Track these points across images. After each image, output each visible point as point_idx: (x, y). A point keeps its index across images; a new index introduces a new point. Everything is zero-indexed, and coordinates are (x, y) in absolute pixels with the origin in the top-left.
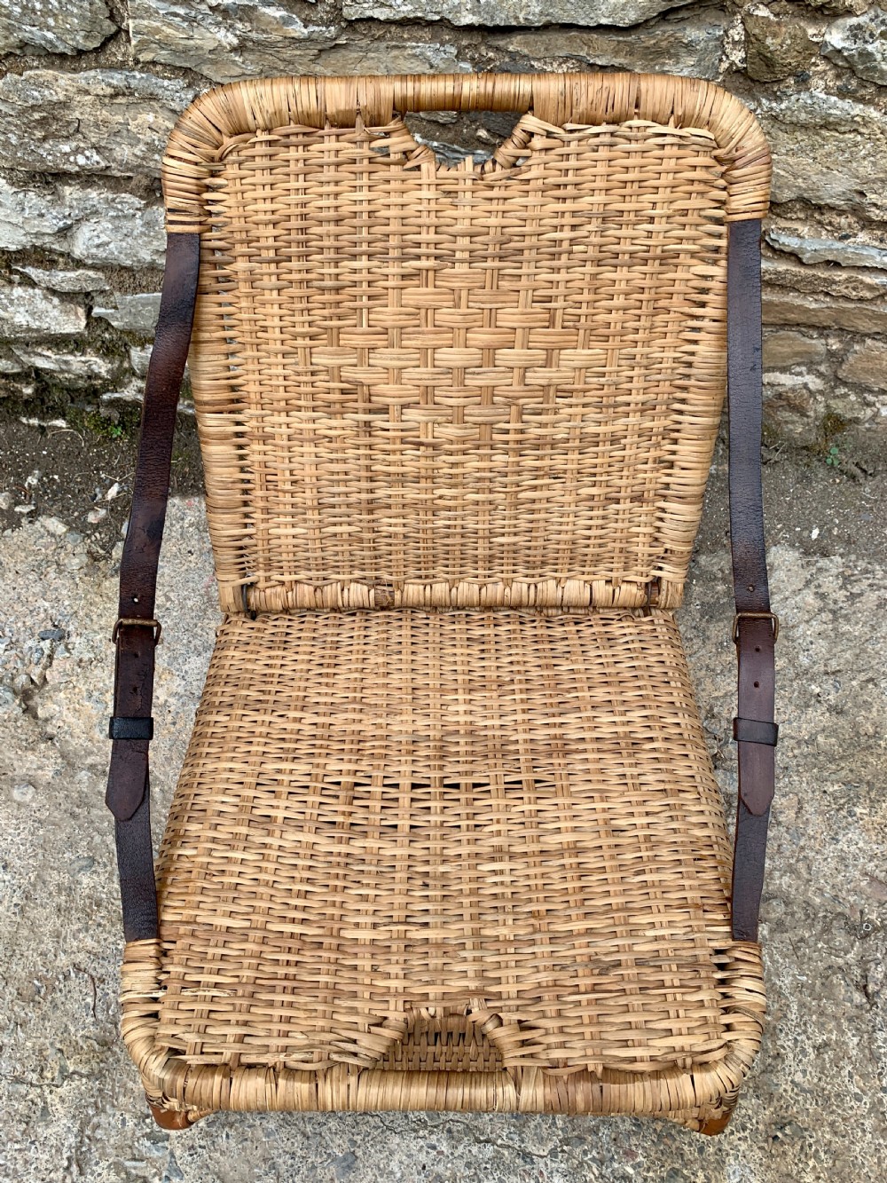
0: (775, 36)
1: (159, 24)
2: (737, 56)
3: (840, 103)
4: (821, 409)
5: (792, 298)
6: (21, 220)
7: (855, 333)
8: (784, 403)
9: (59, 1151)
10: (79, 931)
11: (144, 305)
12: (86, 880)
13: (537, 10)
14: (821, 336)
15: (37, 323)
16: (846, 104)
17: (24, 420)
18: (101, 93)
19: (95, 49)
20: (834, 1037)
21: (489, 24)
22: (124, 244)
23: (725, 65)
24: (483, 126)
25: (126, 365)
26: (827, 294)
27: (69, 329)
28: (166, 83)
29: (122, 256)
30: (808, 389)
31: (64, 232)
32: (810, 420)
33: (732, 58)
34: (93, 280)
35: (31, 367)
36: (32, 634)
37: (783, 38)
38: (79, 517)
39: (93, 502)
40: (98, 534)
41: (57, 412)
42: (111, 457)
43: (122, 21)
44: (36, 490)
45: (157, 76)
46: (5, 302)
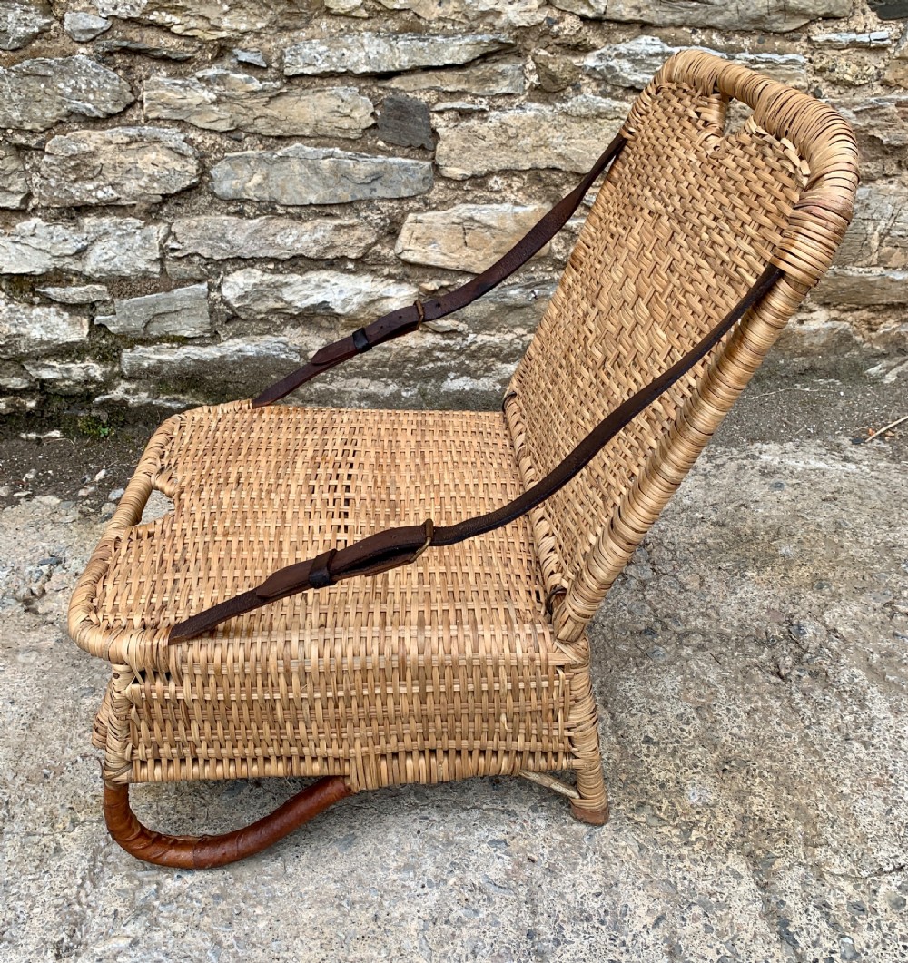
0: (553, 63)
1: (164, 91)
2: (534, 78)
3: (604, 100)
6: (49, 245)
9: (73, 873)
10: (84, 732)
11: (137, 307)
12: (88, 701)
13: (406, 59)
15: (49, 335)
16: (608, 100)
17: (24, 436)
18: (120, 141)
19: (119, 113)
20: (759, 704)
21: (377, 70)
22: (125, 257)
23: (528, 85)
24: (380, 139)
25: (117, 369)
27: (75, 338)
28: (166, 130)
29: (124, 267)
31: (80, 253)
33: (531, 80)
34: (98, 292)
35: (37, 380)
36: (32, 564)
37: (558, 64)
38: (71, 494)
39: (83, 484)
40: (88, 501)
41: (54, 423)
42: (98, 453)
43: (139, 93)
44: (33, 482)
45: (160, 127)
46: (26, 320)
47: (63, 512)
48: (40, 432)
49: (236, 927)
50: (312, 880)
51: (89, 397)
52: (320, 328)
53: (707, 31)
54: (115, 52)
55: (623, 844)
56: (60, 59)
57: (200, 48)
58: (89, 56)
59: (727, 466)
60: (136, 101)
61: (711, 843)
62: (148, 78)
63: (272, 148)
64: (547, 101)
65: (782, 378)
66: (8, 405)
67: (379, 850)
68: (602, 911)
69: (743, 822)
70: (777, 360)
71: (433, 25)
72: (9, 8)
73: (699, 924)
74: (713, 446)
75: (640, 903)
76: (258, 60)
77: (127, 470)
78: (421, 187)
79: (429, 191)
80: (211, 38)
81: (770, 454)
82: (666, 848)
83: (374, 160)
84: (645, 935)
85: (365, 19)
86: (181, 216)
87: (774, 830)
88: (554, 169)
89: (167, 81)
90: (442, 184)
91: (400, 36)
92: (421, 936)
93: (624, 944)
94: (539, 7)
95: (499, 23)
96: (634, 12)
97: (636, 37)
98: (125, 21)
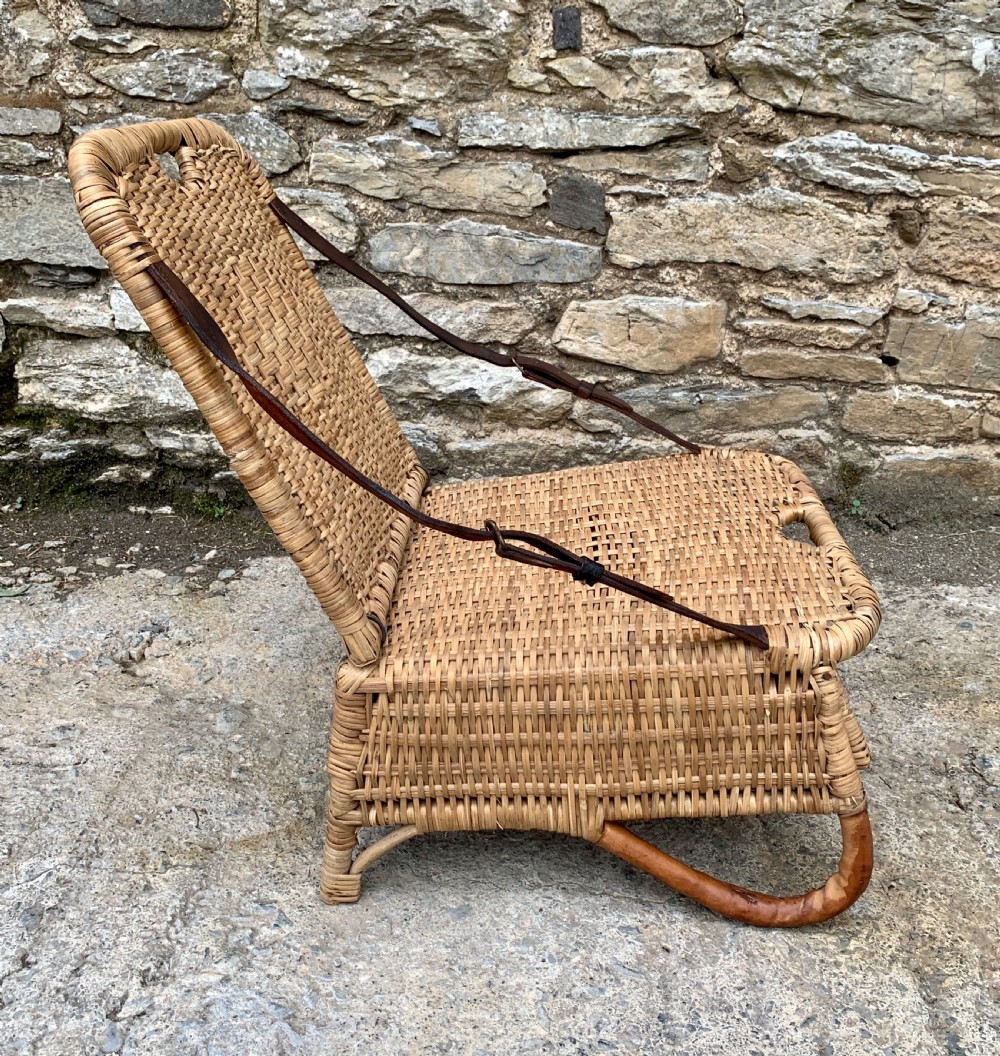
0: (741, 152)
1: (333, 154)
2: (719, 167)
3: (792, 194)
4: (836, 460)
5: (790, 351)
7: (845, 383)
8: (803, 454)
9: (163, 910)
10: (181, 785)
12: (186, 758)
13: (586, 137)
14: (821, 389)
15: (177, 401)
16: (797, 194)
17: (132, 509)
19: (284, 173)
20: (934, 830)
21: (555, 147)
23: (711, 173)
24: (550, 219)
26: (817, 347)
28: (329, 194)
30: (821, 442)
32: (829, 471)
33: (716, 168)
35: (157, 449)
36: (132, 629)
37: (746, 153)
38: (177, 570)
39: (191, 562)
40: (196, 578)
41: (166, 497)
42: (210, 533)
43: (307, 154)
44: (137, 555)
45: (324, 190)
46: (155, 383)
47: (168, 585)
48: (151, 507)
49: (335, 978)
50: (421, 943)
51: (208, 472)
52: (462, 418)
53: (908, 131)
54: (289, 111)
55: (771, 945)
56: (234, 115)
57: (375, 113)
58: (262, 114)
59: (907, 603)
60: (302, 163)
61: (872, 954)
62: (318, 139)
63: (436, 221)
64: (730, 192)
65: (975, 517)
66: (121, 474)
67: (496, 922)
68: (744, 1004)
69: (911, 938)
70: (971, 496)
71: (617, 105)
72: (191, 62)
73: (856, 1029)
74: (892, 583)
75: (788, 1002)
76: (432, 128)
77: (239, 552)
78: (586, 272)
79: (595, 278)
80: (388, 104)
81: (958, 596)
82: (820, 953)
83: (541, 240)
84: (793, 1032)
85: (548, 95)
86: (332, 286)
87: (946, 949)
88: (733, 264)
89: (337, 144)
90: (610, 272)
91: (582, 113)
92: (539, 1005)
93: (767, 1037)
94: (731, 94)
95: (687, 107)
96: (831, 105)
97: (831, 131)
98: (304, 82)
